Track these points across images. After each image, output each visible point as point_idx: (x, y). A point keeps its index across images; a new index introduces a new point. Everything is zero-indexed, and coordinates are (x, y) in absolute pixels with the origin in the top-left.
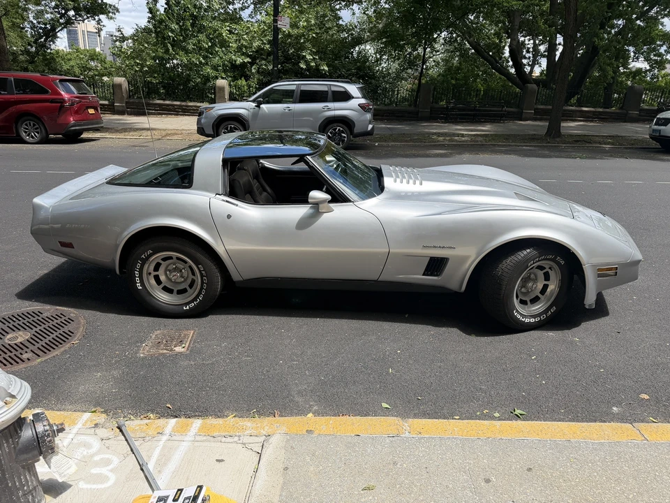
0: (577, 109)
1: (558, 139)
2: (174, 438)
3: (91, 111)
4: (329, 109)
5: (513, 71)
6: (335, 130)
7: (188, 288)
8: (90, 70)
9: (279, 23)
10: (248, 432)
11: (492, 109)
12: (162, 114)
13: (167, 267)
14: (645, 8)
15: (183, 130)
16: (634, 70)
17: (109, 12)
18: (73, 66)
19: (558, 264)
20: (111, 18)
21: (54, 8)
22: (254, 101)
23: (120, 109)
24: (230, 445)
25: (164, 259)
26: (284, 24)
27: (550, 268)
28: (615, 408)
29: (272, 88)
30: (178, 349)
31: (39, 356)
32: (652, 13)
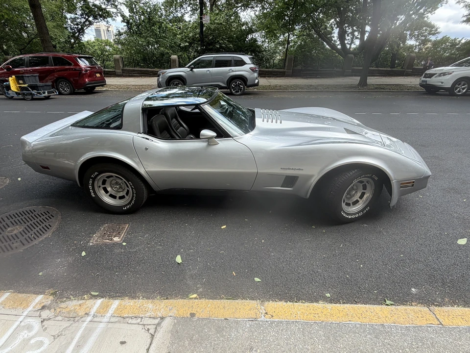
0: (376, 69)
1: (365, 87)
2: (95, 319)
3: (98, 75)
4: (233, 71)
5: (339, 47)
6: (236, 83)
7: (126, 196)
8: (106, 51)
9: (203, 19)
10: (148, 314)
11: (328, 70)
12: (141, 76)
13: (111, 182)
14: (418, 7)
15: (152, 85)
16: (408, 45)
17: (113, 16)
18: (96, 49)
19: (373, 179)
20: (114, 20)
21: (81, 15)
22: (188, 67)
23: (119, 74)
24: (134, 327)
25: (108, 177)
26: (206, 20)
27: (367, 182)
28: (413, 289)
29: (199, 60)
30: (116, 239)
31: (24, 245)
32: (422, 11)
